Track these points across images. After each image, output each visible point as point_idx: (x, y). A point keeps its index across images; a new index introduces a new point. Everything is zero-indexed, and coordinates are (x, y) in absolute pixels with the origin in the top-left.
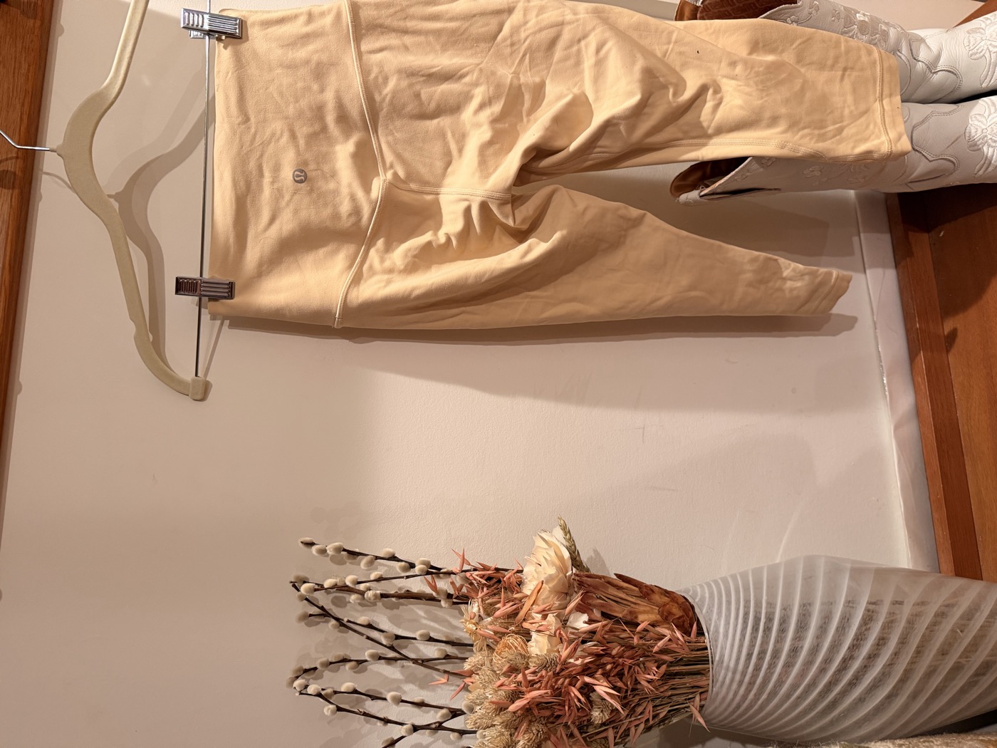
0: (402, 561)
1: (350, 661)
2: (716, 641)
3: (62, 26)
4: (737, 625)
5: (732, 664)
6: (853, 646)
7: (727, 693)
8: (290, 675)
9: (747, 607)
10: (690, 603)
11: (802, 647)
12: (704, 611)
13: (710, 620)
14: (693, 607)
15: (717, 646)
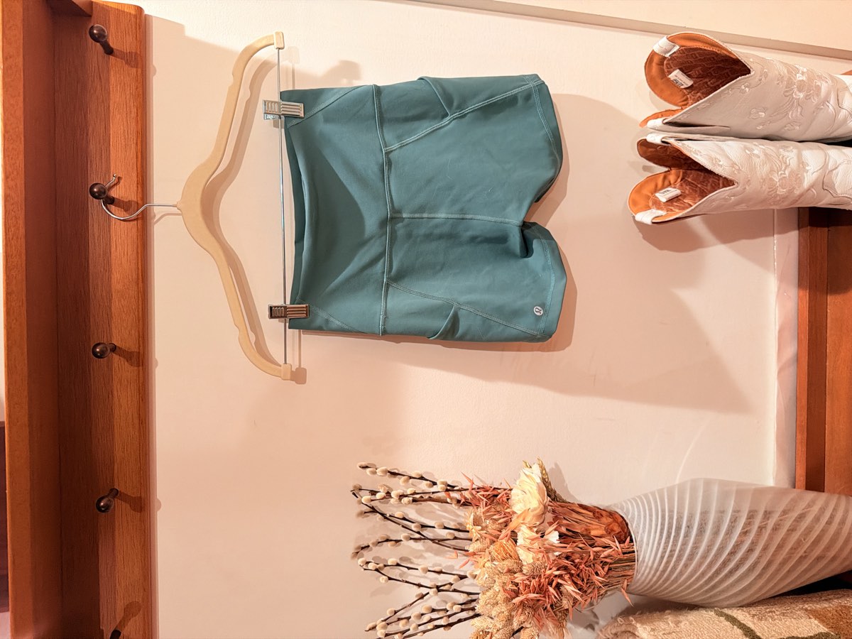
0: (427, 480)
1: (391, 540)
2: (641, 547)
3: (154, 66)
4: (655, 537)
5: (650, 564)
6: (731, 553)
8: (352, 550)
9: (663, 524)
10: (625, 521)
11: (697, 553)
12: (634, 526)
13: (638, 533)
14: (627, 524)
15: (641, 551)
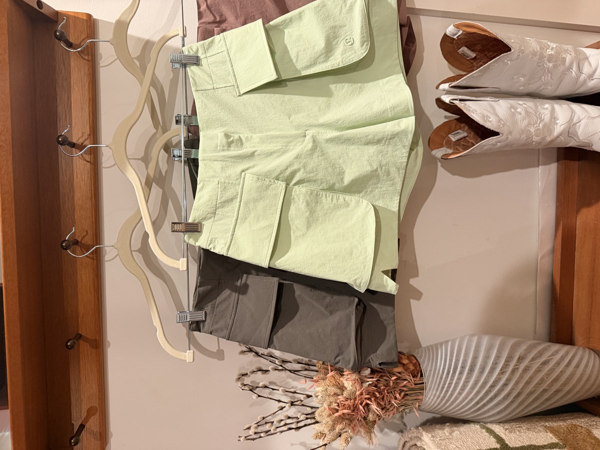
1: (262, 370)
2: (428, 380)
5: (434, 391)
6: (492, 386)
7: (431, 403)
8: (236, 376)
10: (418, 362)
12: (425, 366)
14: (419, 365)
15: (428, 383)
